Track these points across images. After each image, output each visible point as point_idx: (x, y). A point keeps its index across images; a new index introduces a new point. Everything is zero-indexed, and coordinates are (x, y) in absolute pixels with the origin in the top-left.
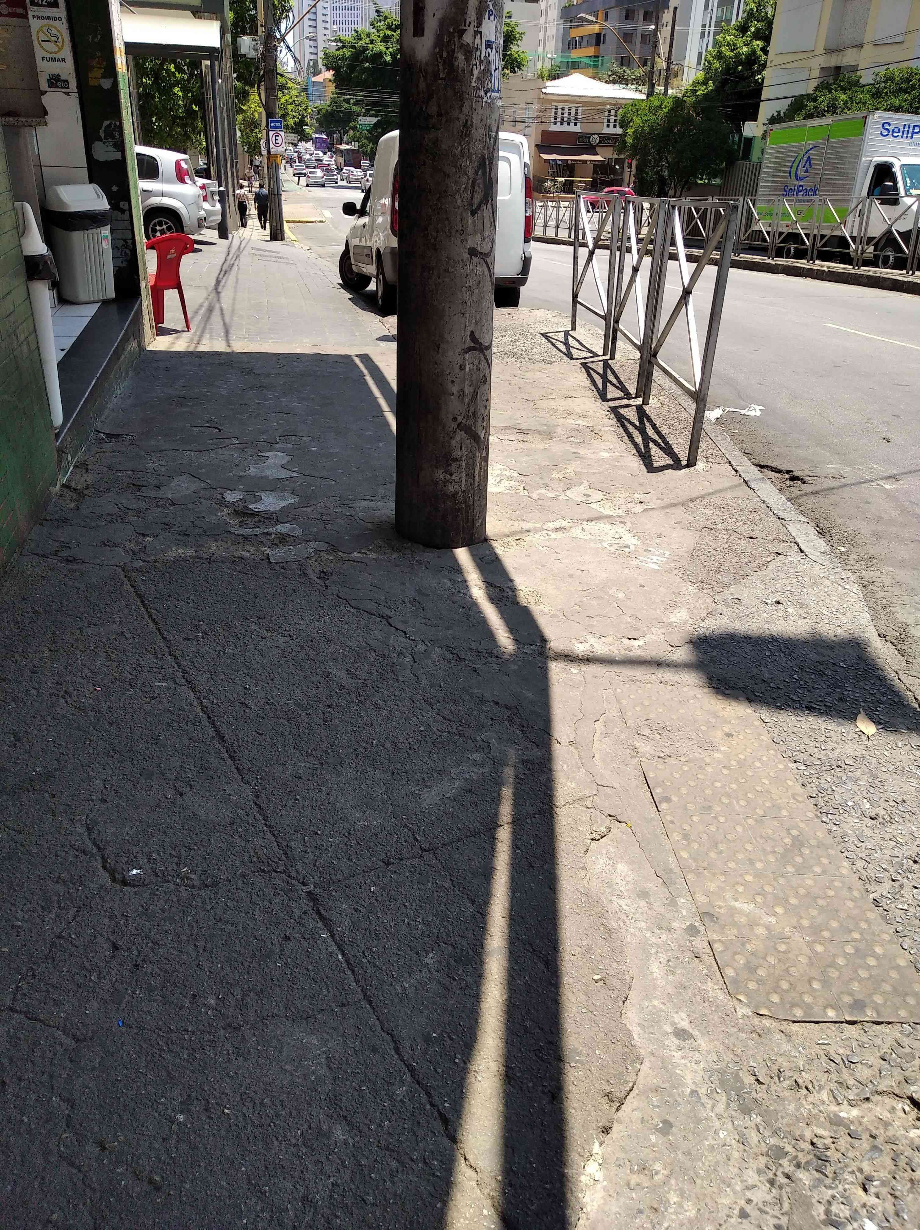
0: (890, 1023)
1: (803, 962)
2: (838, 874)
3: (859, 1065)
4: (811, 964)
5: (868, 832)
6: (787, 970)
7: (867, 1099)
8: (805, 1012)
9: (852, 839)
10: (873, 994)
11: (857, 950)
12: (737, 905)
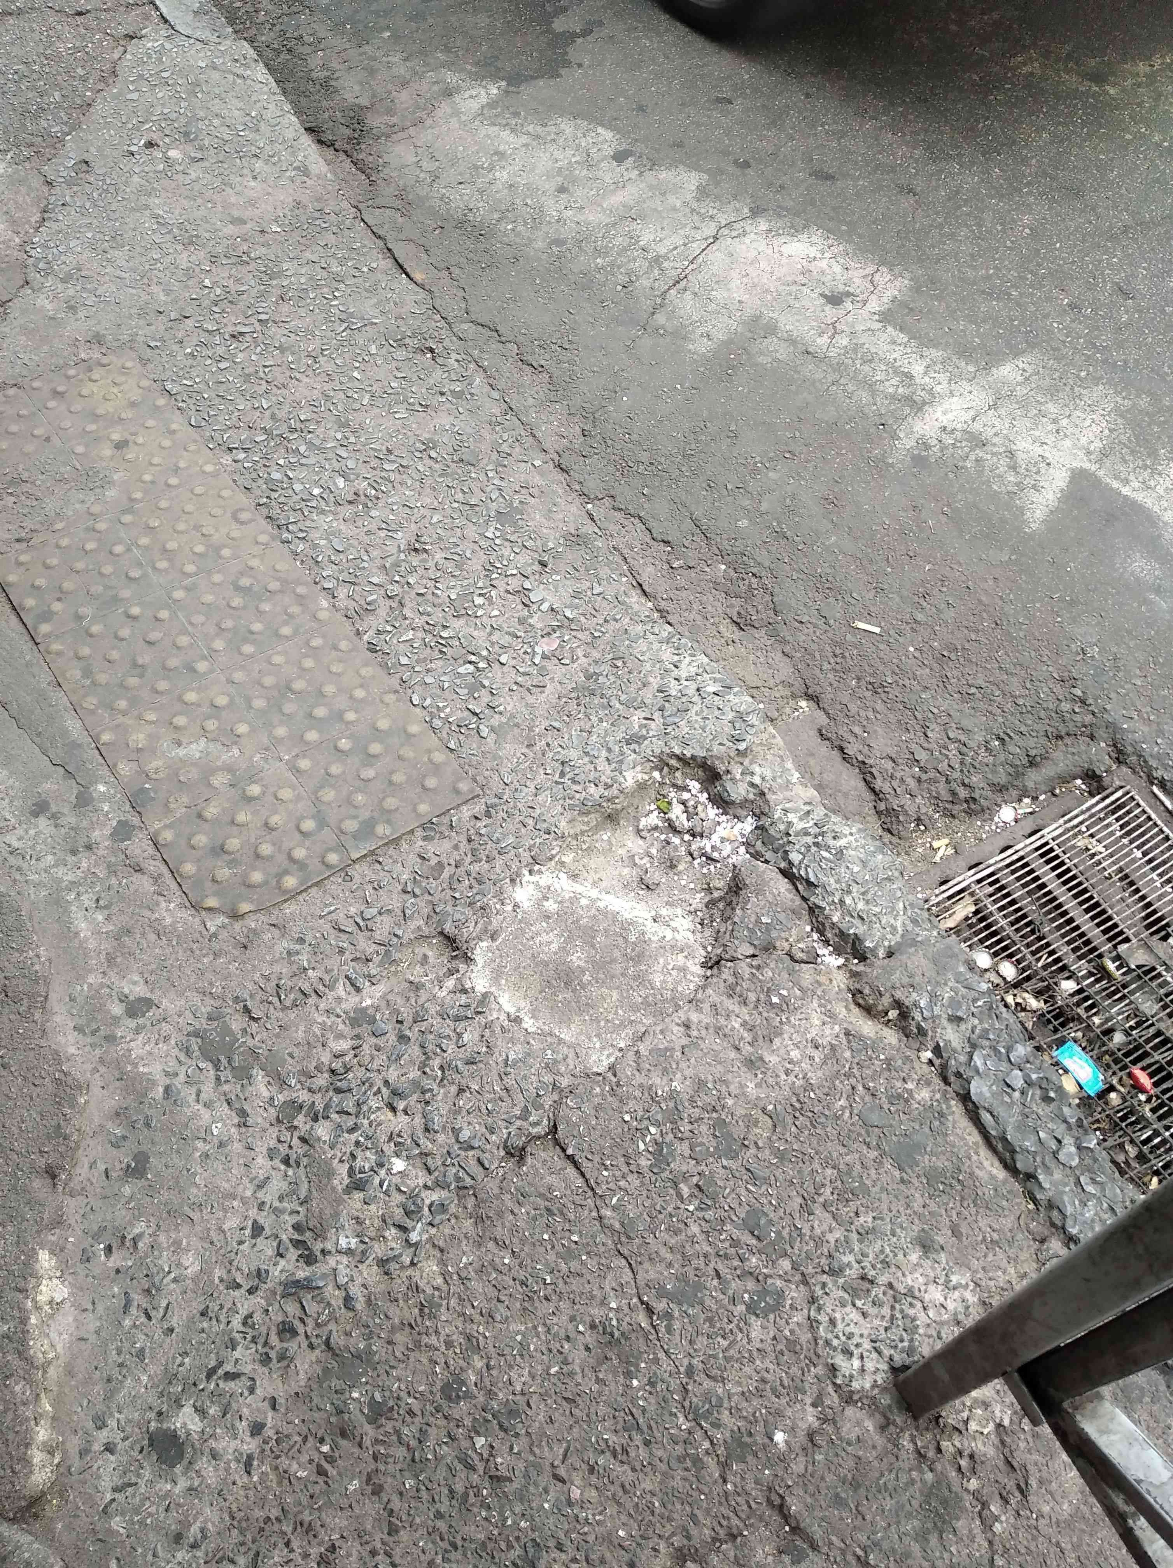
0: (409, 833)
1: (286, 798)
2: (315, 624)
3: (377, 918)
6: (267, 824)
8: (299, 877)
10: (383, 799)
11: (356, 740)
12: (181, 752)
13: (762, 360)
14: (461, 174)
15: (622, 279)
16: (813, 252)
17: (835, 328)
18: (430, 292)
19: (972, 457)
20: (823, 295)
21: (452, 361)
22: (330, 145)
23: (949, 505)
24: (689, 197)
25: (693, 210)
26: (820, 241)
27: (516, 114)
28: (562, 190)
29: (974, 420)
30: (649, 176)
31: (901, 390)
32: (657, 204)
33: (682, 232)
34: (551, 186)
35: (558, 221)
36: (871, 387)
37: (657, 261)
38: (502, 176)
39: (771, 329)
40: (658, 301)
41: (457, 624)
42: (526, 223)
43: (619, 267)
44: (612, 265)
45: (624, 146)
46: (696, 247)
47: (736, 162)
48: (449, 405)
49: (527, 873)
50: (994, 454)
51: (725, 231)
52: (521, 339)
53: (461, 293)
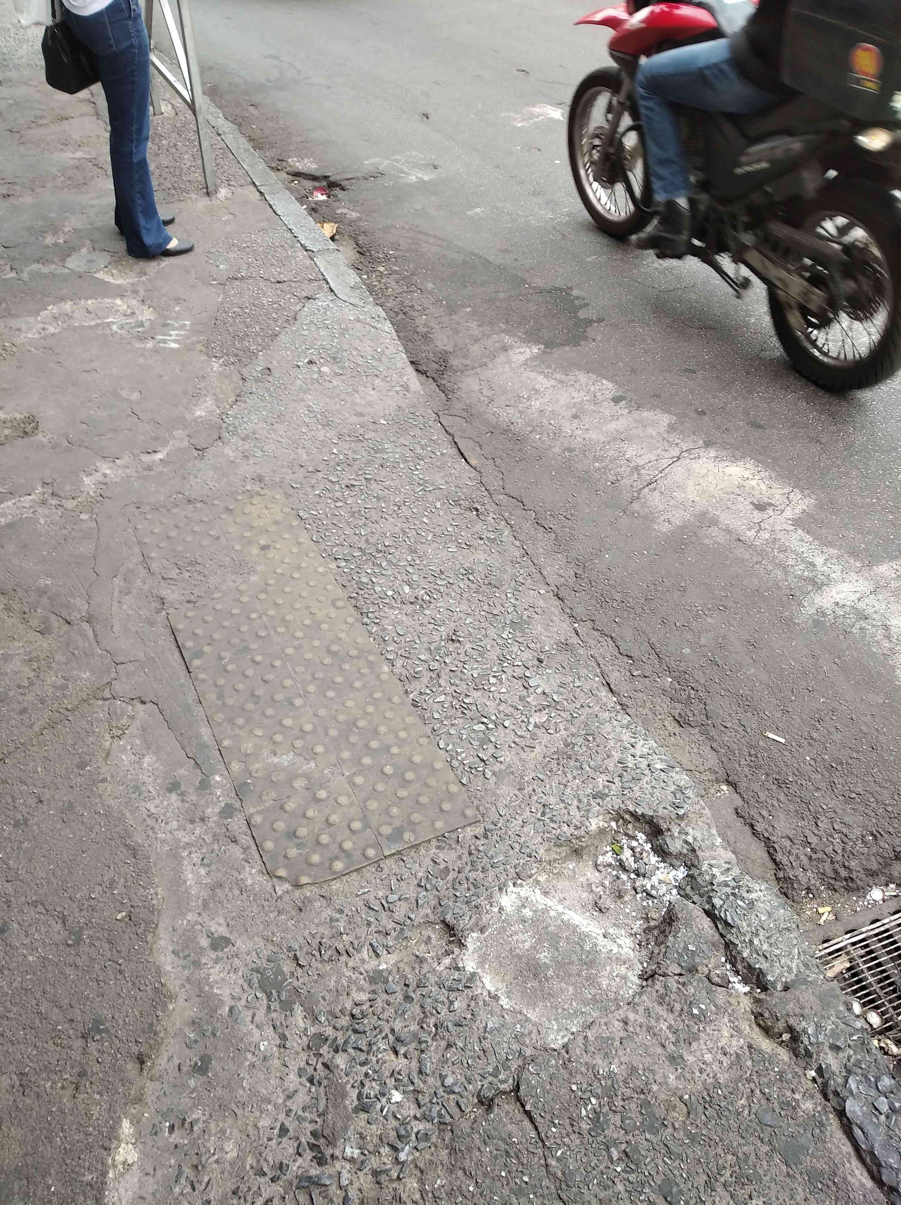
0: (427, 841)
1: (343, 803)
2: (378, 682)
3: (398, 903)
4: (351, 804)
6: (327, 820)
11: (396, 767)
12: (276, 760)
13: (707, 541)
14: (508, 400)
15: (612, 478)
16: (747, 474)
17: (760, 526)
18: (480, 472)
19: (857, 626)
20: (752, 503)
21: (490, 518)
22: (424, 373)
23: (839, 658)
24: (662, 430)
25: (664, 439)
26: (752, 467)
27: (549, 367)
28: (575, 417)
29: (859, 600)
30: (636, 414)
31: (806, 573)
32: (640, 432)
33: (655, 452)
34: (568, 414)
35: (571, 436)
36: (785, 568)
37: (637, 468)
38: (536, 404)
39: (714, 522)
40: (636, 495)
41: (477, 694)
42: (549, 435)
43: (610, 470)
44: (605, 468)
45: (620, 393)
46: (665, 463)
47: (696, 411)
48: (485, 546)
49: (511, 885)
50: (873, 626)
51: (685, 454)
52: (538, 508)
53: (501, 475)
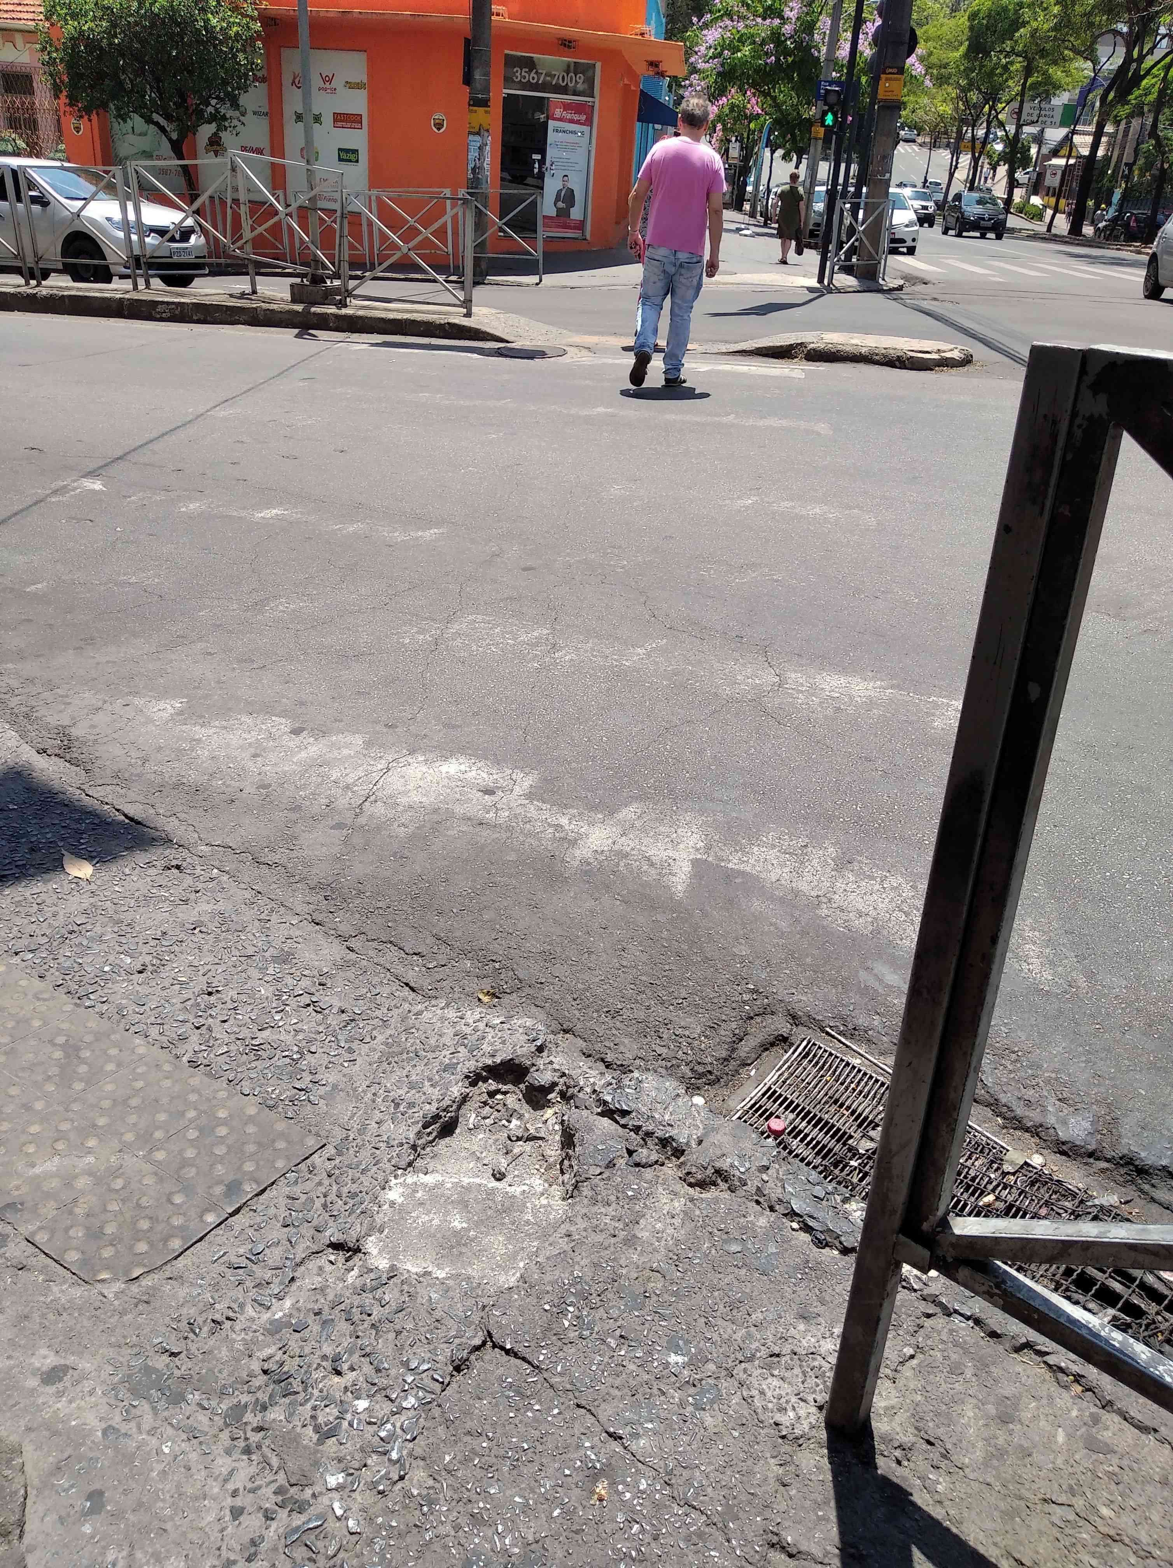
0: (273, 1183)
1: (150, 1183)
2: (135, 1057)
3: (267, 1251)
4: (161, 1180)
5: (143, 990)
6: (138, 1206)
7: (293, 1279)
8: (182, 1238)
9: (130, 1009)
10: (241, 1165)
11: (201, 1130)
12: (37, 1170)
16: (463, 768)
17: (496, 807)
19: (622, 864)
20: (479, 791)
23: (618, 894)
24: (359, 748)
25: (365, 755)
26: (465, 761)
27: (201, 717)
28: (256, 755)
29: (614, 843)
30: (324, 740)
31: (557, 835)
33: (361, 769)
34: (246, 755)
35: (260, 774)
36: (536, 836)
37: (348, 787)
38: (203, 753)
39: (450, 815)
40: (357, 811)
43: (319, 795)
44: (312, 794)
45: (297, 726)
46: (376, 776)
49: (393, 1178)
50: (636, 860)
51: (394, 764)
52: (252, 849)
